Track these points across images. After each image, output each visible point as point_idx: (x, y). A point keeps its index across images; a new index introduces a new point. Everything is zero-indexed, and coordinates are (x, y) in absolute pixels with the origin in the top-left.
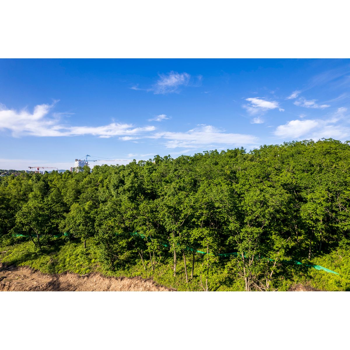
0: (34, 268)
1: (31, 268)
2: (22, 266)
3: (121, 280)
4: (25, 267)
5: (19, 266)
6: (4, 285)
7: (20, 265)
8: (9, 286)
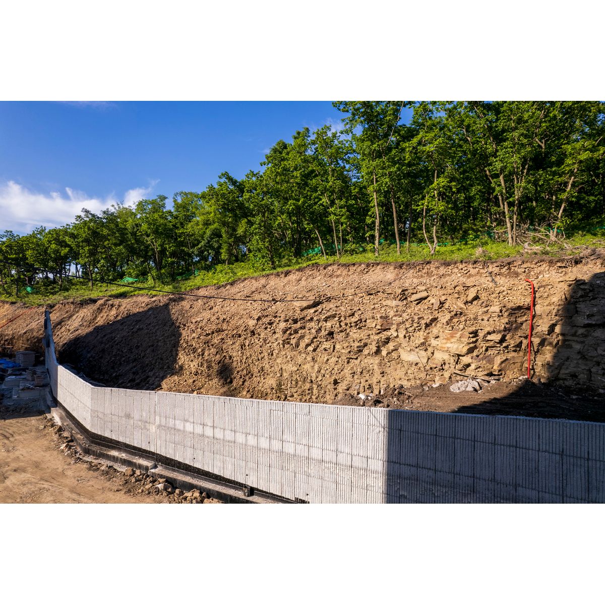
0: (151, 294)
1: (147, 294)
2: (135, 295)
3: (286, 276)
4: (138, 296)
5: (131, 296)
6: (112, 306)
7: (132, 294)
8: (119, 306)
